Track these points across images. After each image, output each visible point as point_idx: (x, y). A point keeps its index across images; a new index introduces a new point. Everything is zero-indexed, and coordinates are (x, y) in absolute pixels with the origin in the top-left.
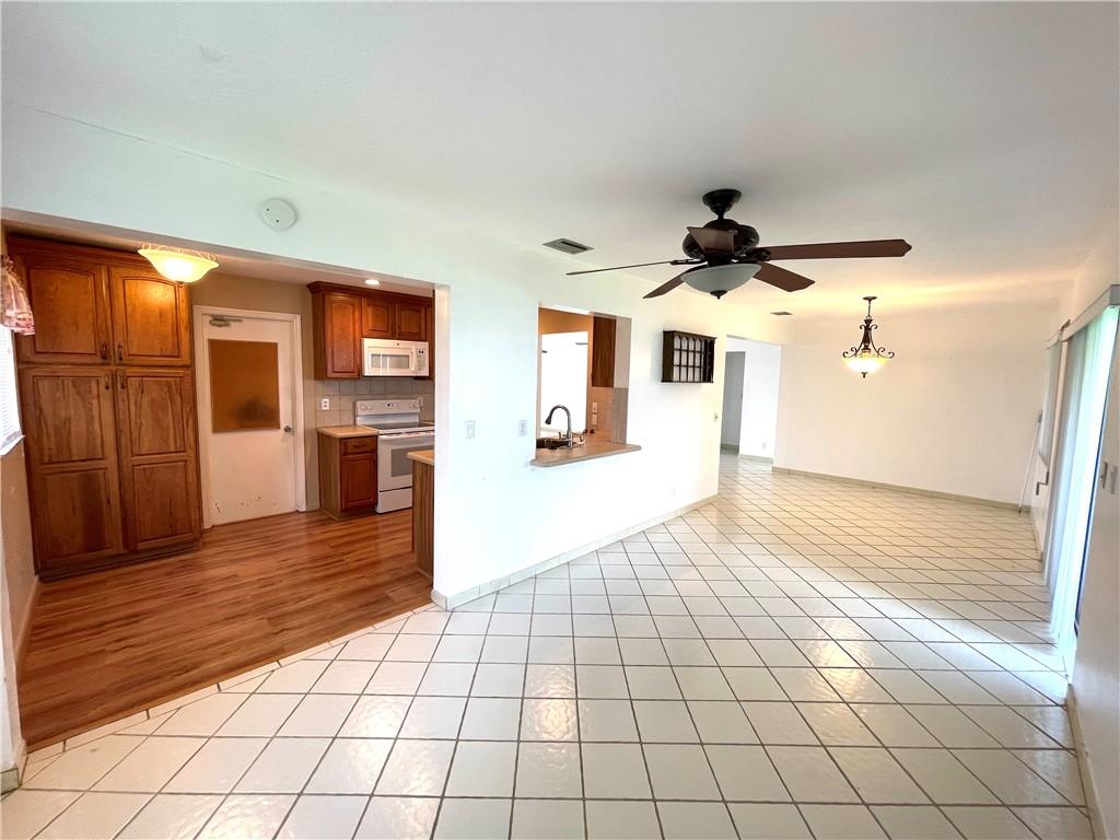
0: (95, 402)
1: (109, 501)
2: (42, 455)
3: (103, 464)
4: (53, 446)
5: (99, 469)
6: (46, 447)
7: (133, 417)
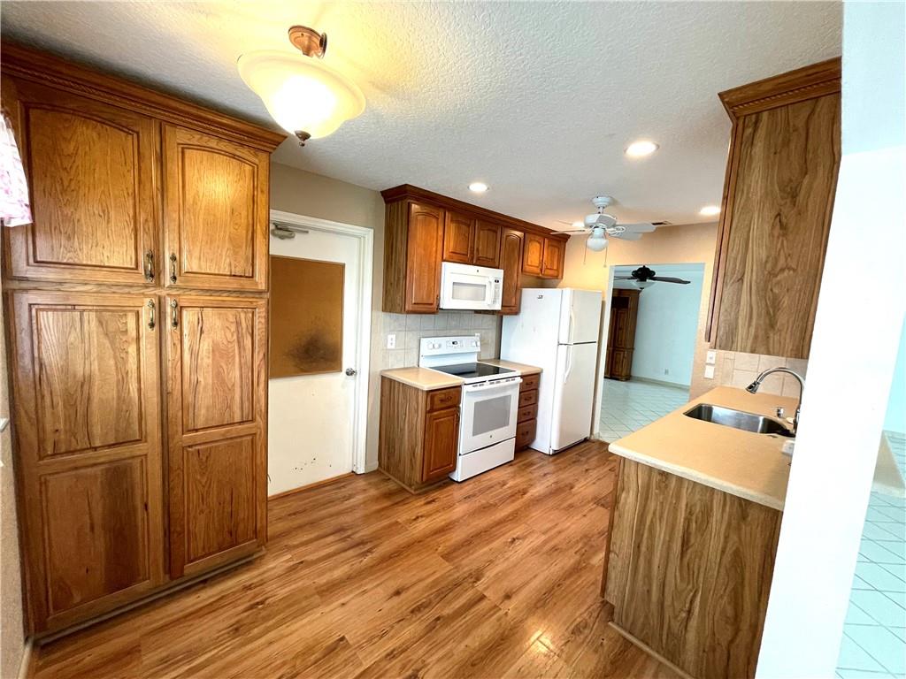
0: (132, 349)
1: (146, 506)
2: (41, 442)
3: (140, 449)
4: (61, 427)
5: (133, 457)
6: (49, 427)
7: (187, 371)
